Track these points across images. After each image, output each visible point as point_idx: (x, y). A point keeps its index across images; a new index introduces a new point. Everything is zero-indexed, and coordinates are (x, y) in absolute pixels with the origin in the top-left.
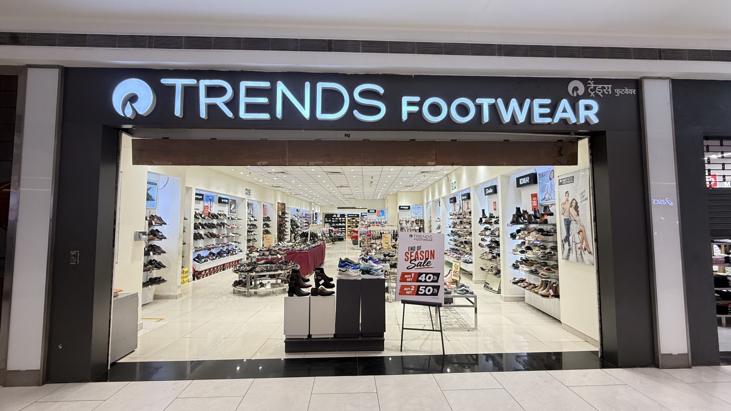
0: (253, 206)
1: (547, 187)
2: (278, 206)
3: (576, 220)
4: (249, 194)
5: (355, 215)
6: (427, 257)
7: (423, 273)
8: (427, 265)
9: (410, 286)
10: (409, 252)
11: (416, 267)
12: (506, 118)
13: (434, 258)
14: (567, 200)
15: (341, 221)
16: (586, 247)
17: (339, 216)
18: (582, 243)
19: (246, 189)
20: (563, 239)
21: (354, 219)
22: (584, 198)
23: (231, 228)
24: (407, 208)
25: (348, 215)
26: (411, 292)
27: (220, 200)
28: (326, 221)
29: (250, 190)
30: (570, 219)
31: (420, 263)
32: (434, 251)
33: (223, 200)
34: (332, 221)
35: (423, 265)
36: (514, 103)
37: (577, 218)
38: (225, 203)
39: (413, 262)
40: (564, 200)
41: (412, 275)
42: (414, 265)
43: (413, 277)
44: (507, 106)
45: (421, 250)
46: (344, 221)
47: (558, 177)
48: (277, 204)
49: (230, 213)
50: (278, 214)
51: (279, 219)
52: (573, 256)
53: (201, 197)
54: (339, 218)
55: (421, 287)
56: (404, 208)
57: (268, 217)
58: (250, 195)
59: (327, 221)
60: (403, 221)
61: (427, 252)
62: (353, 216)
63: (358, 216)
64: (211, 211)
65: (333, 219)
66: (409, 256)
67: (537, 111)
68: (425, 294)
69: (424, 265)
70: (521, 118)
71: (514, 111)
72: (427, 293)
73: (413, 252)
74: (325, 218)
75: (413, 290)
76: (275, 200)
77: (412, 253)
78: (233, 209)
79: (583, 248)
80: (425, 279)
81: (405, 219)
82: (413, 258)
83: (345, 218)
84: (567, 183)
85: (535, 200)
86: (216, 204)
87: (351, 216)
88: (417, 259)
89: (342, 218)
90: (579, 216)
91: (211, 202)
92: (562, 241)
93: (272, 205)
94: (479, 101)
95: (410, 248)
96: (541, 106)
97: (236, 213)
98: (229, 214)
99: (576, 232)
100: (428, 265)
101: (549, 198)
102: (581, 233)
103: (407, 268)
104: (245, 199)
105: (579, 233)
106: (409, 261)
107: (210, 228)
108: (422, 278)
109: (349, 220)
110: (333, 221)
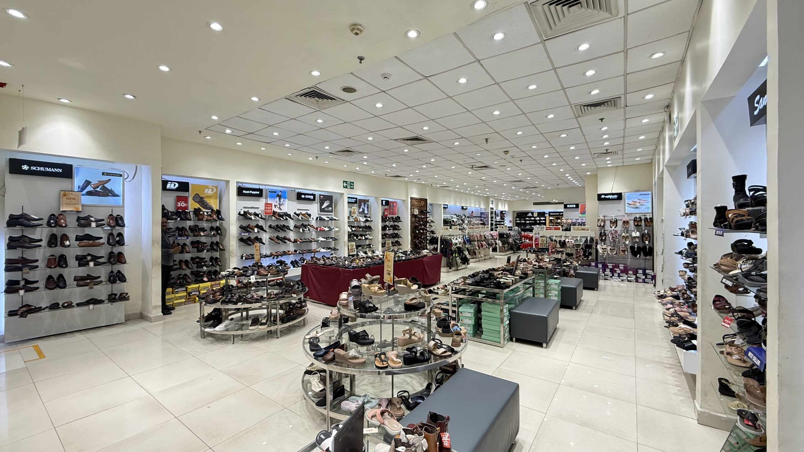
2: (411, 202)
4: (352, 187)
15: (538, 222)
17: (536, 215)
19: (344, 182)
21: (559, 219)
23: (321, 230)
24: (616, 196)
25: (550, 213)
27: (300, 197)
28: (517, 222)
29: (353, 183)
33: (303, 196)
34: (525, 223)
38: (309, 199)
46: (544, 221)
48: (409, 200)
50: (411, 212)
51: (414, 219)
53: (258, 193)
54: (536, 217)
56: (607, 197)
57: (397, 217)
58: (353, 189)
59: (519, 222)
60: (604, 220)
62: (558, 214)
65: (527, 219)
74: (516, 218)
76: (407, 196)
78: (327, 207)
81: (611, 218)
83: (546, 217)
86: (293, 201)
87: (555, 214)
89: (540, 217)
93: (404, 201)
97: (332, 212)
98: (319, 213)
104: (343, 193)
107: (277, 231)
109: (551, 221)
110: (528, 222)
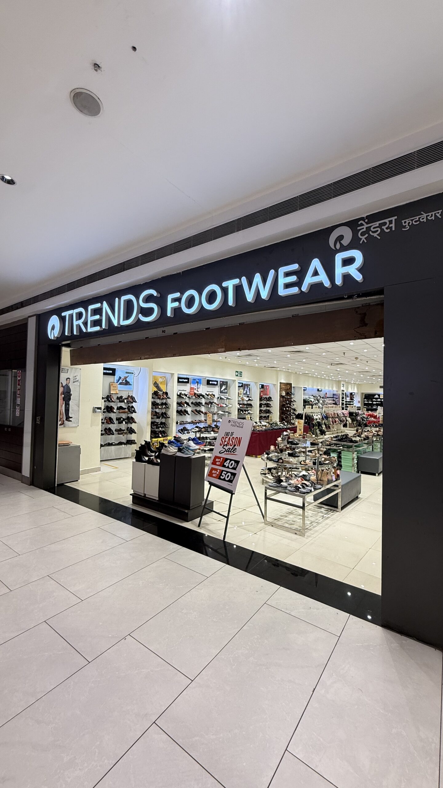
0: (250, 387)
2: (280, 386)
4: (241, 375)
7: (228, 459)
9: (216, 470)
10: (225, 437)
11: (225, 453)
12: (250, 297)
13: (239, 446)
17: (382, 397)
19: (236, 372)
23: (220, 406)
26: (216, 475)
27: (208, 382)
28: (365, 402)
29: (242, 372)
31: (229, 449)
32: (241, 438)
33: (211, 382)
35: (230, 451)
36: (258, 278)
38: (214, 384)
39: (225, 447)
41: (221, 459)
42: (224, 450)
44: (250, 284)
45: (233, 436)
49: (220, 393)
50: (280, 394)
51: (282, 399)
53: (187, 380)
55: (224, 472)
57: (270, 397)
61: (236, 439)
64: (198, 392)
66: (223, 441)
67: (282, 281)
68: (224, 480)
69: (232, 451)
70: (265, 294)
71: (257, 287)
72: (227, 479)
73: (227, 437)
75: (218, 473)
76: (277, 381)
78: (224, 389)
80: (228, 465)
82: (225, 444)
86: (205, 386)
88: (228, 444)
91: (198, 384)
93: (274, 385)
94: (224, 284)
95: (226, 433)
96: (287, 274)
97: (227, 393)
100: (234, 451)
103: (220, 453)
104: (236, 380)
106: (222, 446)
107: (195, 406)
108: (227, 463)
110: (375, 403)
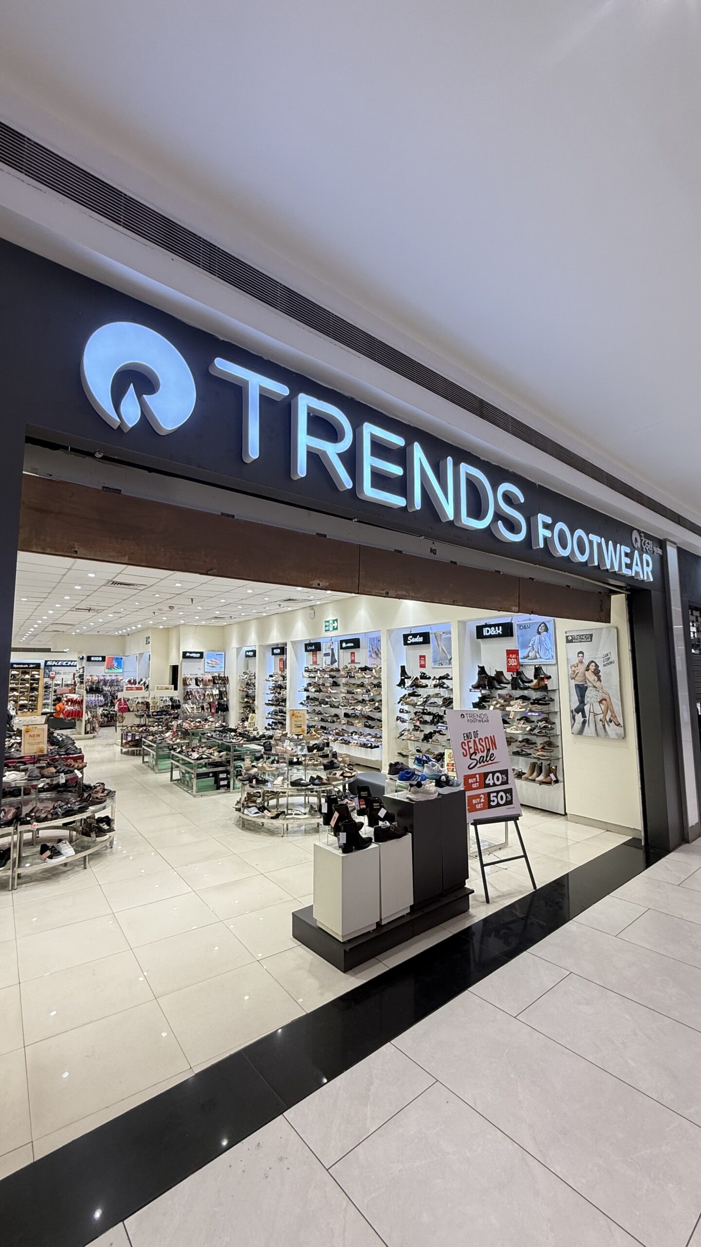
1: (532, 642)
3: (596, 686)
5: (31, 666)
6: (488, 747)
7: (488, 773)
8: (490, 759)
9: (478, 796)
10: (466, 742)
11: (479, 765)
12: (608, 562)
13: (496, 748)
14: (581, 662)
16: (612, 718)
18: (605, 713)
20: (573, 709)
21: (28, 673)
22: (608, 662)
24: (198, 655)
26: (482, 804)
30: (586, 685)
31: (482, 758)
35: (486, 760)
36: (610, 545)
37: (598, 684)
39: (473, 757)
40: (575, 660)
41: (477, 778)
42: (475, 762)
43: (478, 780)
44: (607, 548)
45: (479, 738)
47: (566, 633)
52: (589, 730)
55: (492, 795)
56: (191, 655)
60: (191, 679)
61: (487, 740)
62: (26, 666)
63: (37, 666)
66: (466, 748)
67: (623, 559)
68: (498, 805)
69: (488, 759)
70: (616, 565)
71: (611, 555)
72: (502, 802)
73: (470, 741)
75: (484, 801)
77: (470, 743)
79: (608, 720)
80: (493, 782)
81: (195, 676)
82: (472, 751)
84: (581, 642)
85: (514, 658)
87: (22, 666)
88: (477, 751)
90: (601, 681)
92: (572, 711)
94: (592, 537)
95: (465, 735)
96: (625, 555)
99: (595, 700)
100: (492, 759)
101: (536, 656)
102: (604, 702)
103: (469, 768)
105: (600, 702)
106: (468, 755)
108: (489, 780)
